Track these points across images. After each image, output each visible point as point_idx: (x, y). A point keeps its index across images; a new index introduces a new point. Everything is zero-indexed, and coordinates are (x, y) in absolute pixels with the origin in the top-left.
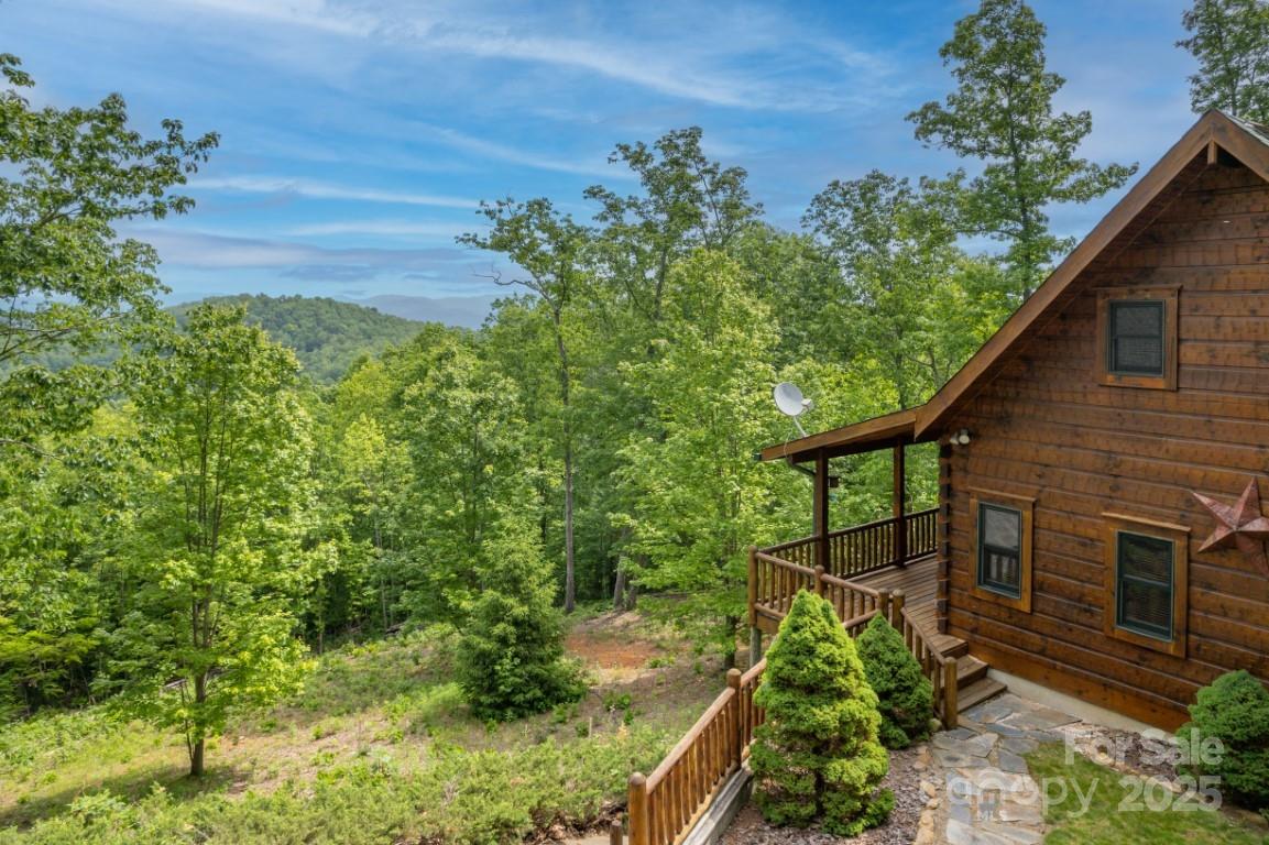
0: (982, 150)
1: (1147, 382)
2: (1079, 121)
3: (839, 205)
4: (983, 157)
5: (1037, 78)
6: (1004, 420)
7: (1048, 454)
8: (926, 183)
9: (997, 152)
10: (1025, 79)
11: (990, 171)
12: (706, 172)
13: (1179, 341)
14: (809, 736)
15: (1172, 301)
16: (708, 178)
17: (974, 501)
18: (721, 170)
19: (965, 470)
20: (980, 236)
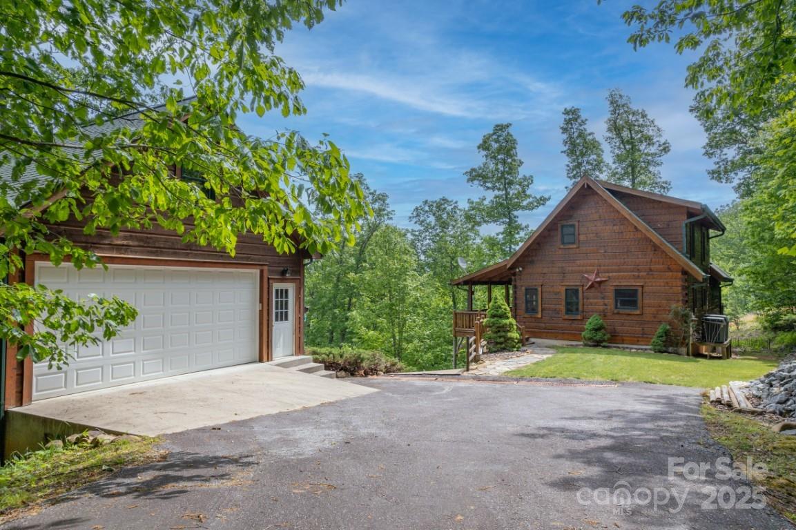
0: (493, 188)
1: (571, 246)
2: (529, 179)
3: (427, 212)
4: (494, 191)
5: (514, 160)
6: (532, 262)
7: (545, 270)
8: (470, 202)
9: (499, 189)
10: (509, 160)
11: (496, 197)
12: (370, 194)
13: (579, 234)
14: (503, 327)
15: (577, 224)
16: (371, 196)
17: (523, 288)
18: (378, 193)
19: (521, 279)
20: (492, 223)
